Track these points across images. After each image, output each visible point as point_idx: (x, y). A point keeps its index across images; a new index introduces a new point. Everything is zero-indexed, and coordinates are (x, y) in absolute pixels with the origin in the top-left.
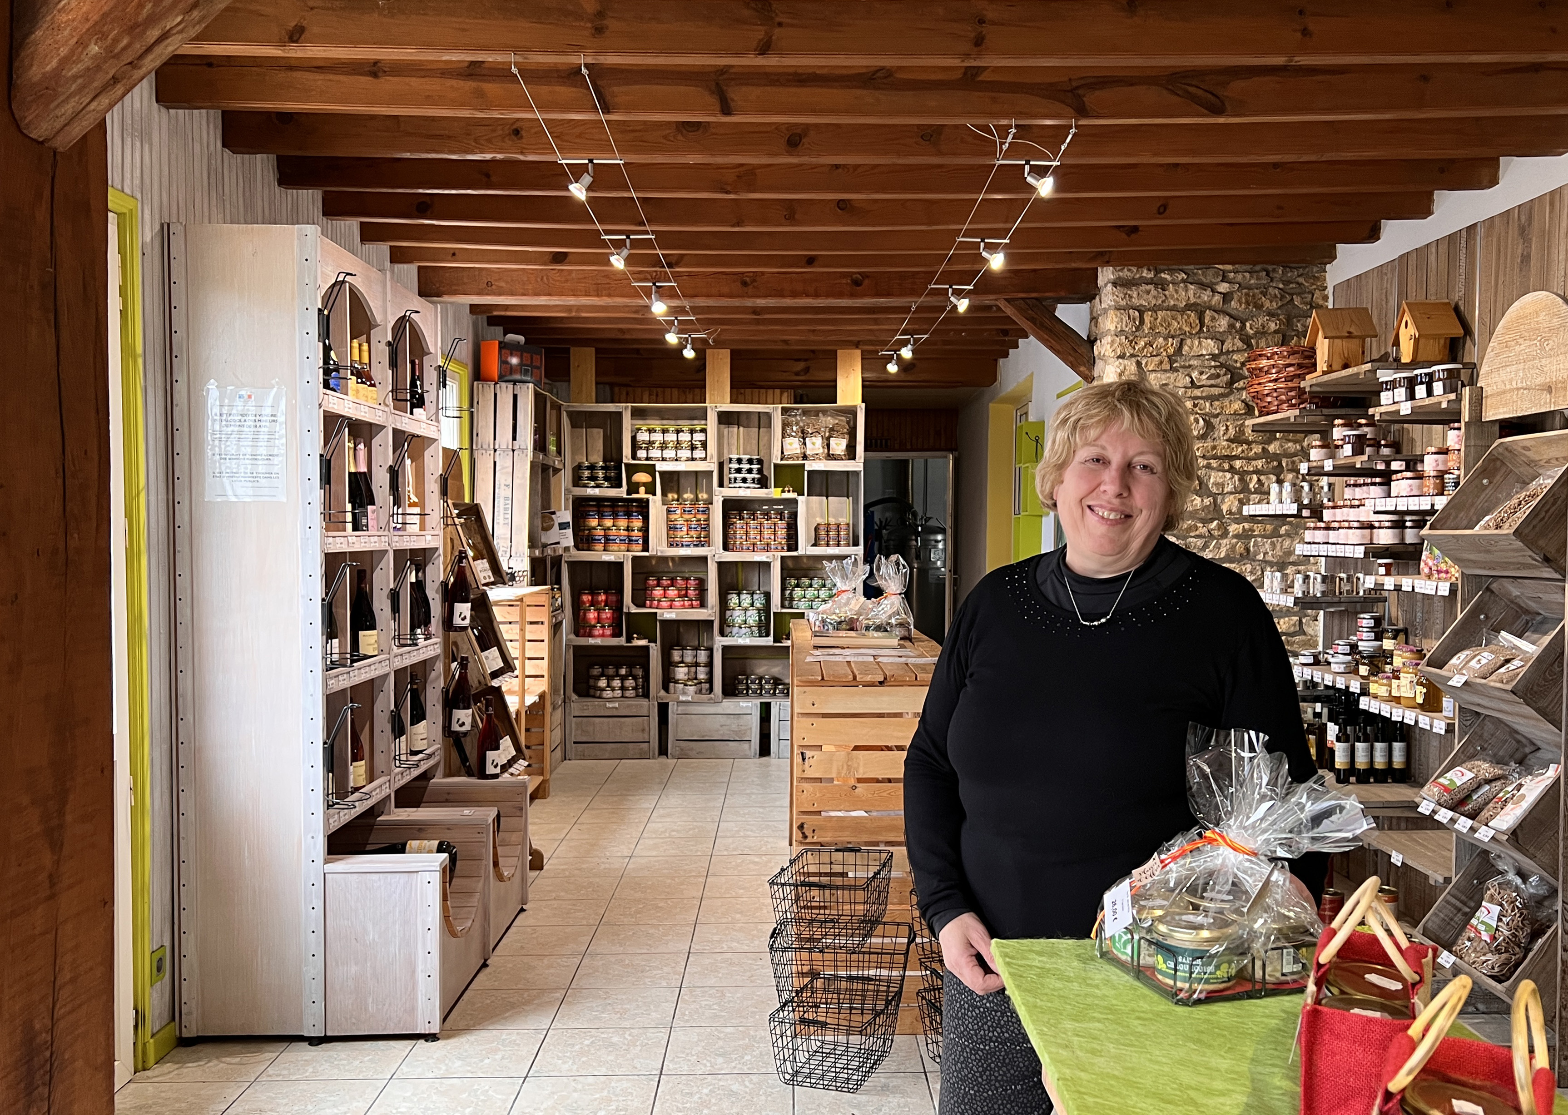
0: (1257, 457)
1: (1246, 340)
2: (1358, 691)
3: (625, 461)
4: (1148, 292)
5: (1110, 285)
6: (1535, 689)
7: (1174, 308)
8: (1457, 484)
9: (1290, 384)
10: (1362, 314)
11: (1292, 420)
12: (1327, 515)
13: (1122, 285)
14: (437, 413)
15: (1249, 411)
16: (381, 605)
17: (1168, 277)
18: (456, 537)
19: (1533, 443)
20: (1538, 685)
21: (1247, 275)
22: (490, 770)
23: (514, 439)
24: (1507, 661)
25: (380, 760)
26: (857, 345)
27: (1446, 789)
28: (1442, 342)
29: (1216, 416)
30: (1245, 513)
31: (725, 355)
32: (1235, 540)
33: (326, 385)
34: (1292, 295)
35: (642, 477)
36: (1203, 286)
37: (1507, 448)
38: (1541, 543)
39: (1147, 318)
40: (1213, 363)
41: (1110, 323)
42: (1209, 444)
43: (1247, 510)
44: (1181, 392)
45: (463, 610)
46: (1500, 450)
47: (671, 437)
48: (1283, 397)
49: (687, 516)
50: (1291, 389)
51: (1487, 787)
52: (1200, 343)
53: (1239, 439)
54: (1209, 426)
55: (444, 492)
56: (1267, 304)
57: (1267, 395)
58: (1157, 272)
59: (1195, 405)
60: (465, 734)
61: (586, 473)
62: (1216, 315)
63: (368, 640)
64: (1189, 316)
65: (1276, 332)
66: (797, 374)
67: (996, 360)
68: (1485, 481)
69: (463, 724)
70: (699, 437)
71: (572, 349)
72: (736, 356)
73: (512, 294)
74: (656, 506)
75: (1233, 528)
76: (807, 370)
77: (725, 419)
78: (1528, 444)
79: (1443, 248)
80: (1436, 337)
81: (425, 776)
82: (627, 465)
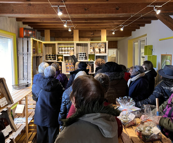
31: (77, 31)
35: (60, 57)
47: (66, 49)
49: (70, 66)
61: (48, 57)
70: (72, 49)
71: (45, 30)
74: (63, 64)
77: (78, 45)
82: (57, 55)
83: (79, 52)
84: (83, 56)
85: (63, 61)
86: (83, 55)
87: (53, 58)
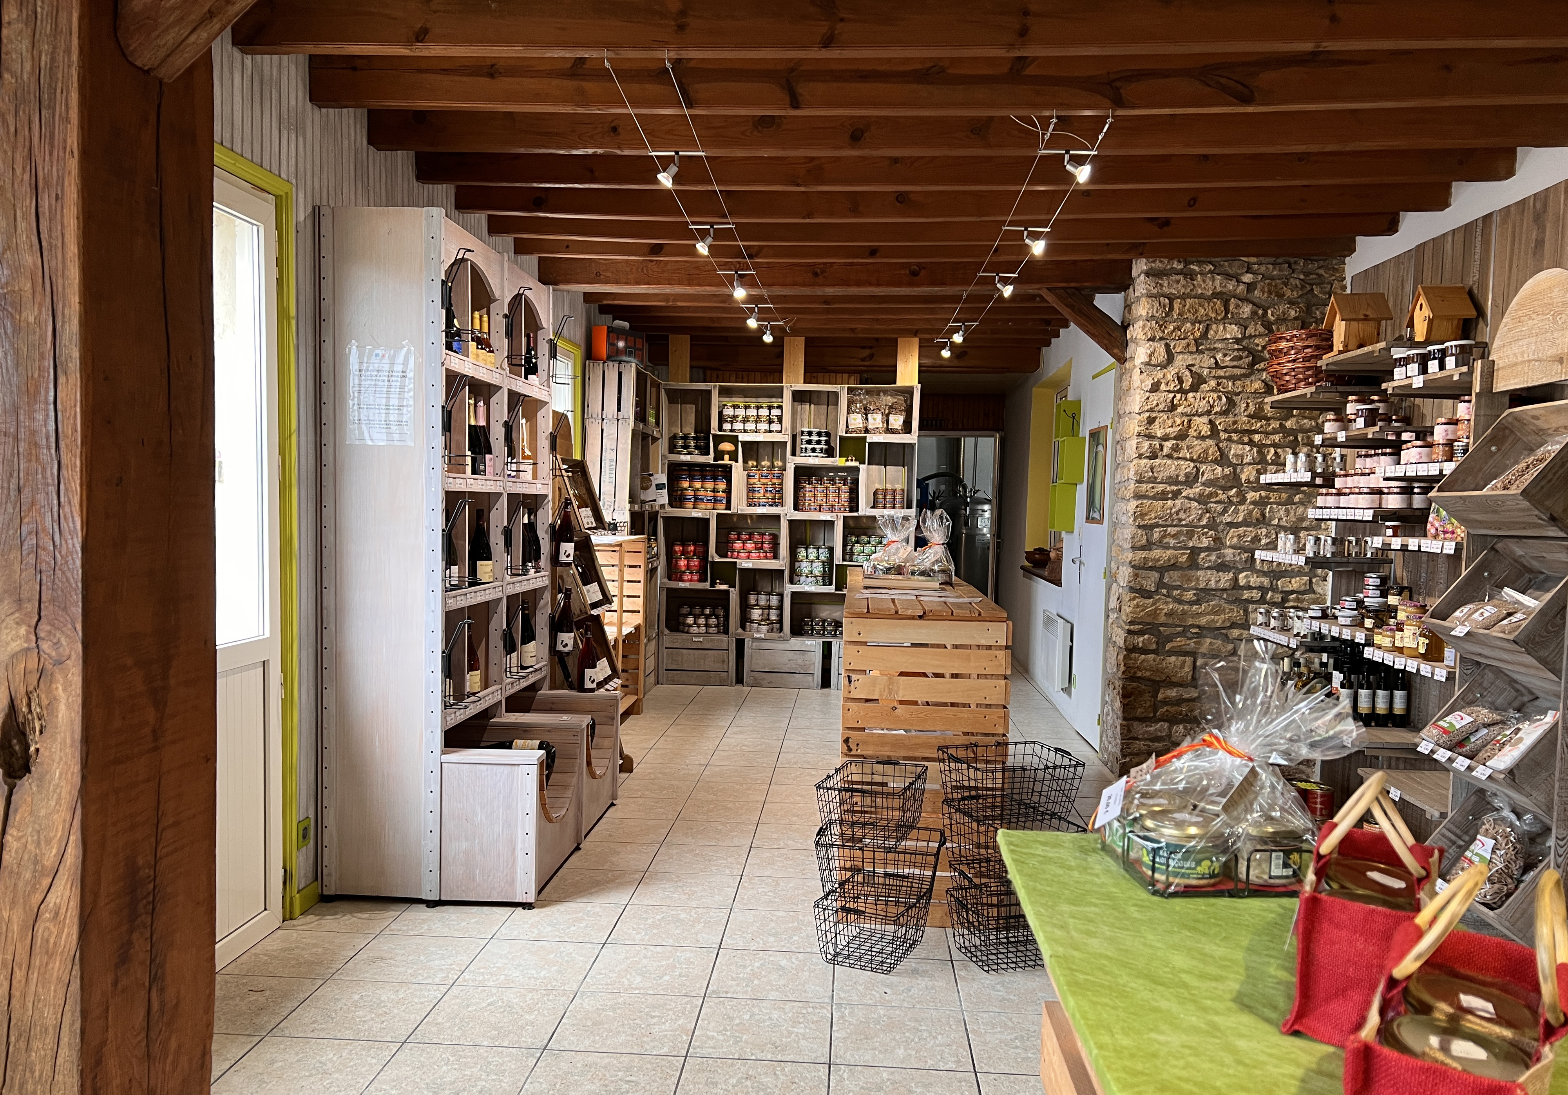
0: (1275, 432)
1: (1268, 326)
2: (1363, 642)
3: (713, 432)
4: (1178, 282)
5: (1143, 276)
6: (1537, 639)
7: (1201, 296)
8: (1465, 451)
9: (1307, 364)
10: (1379, 299)
11: (1309, 396)
12: (1338, 483)
13: (1153, 276)
14: (548, 380)
15: (1269, 391)
16: (496, 540)
17: (1196, 268)
18: (563, 487)
19: (1542, 412)
20: (1540, 636)
21: (1271, 267)
22: (588, 685)
23: (619, 410)
24: (1510, 615)
25: (493, 671)
26: (915, 333)
27: (1445, 731)
28: (1455, 323)
29: (1238, 394)
30: (1262, 481)
31: (800, 342)
32: (1252, 507)
33: (449, 347)
34: (1312, 285)
35: (727, 446)
36: (1229, 276)
37: (1516, 418)
38: (1548, 503)
39: (1177, 305)
40: (1236, 346)
41: (1142, 309)
42: (1230, 419)
43: (1264, 479)
44: (1206, 372)
45: (568, 548)
46: (1510, 419)
47: (752, 412)
48: (1301, 376)
49: (764, 481)
50: (1308, 369)
51: (1485, 731)
52: (1224, 328)
53: (1258, 415)
54: (1231, 403)
55: (553, 448)
56: (1288, 293)
57: (1286, 374)
58: (1187, 263)
59: (1218, 384)
60: (568, 654)
61: (680, 442)
62: (1240, 303)
63: (485, 568)
64: (1215, 304)
65: (1296, 319)
66: (863, 360)
67: (1039, 349)
68: (1493, 448)
69: (566, 645)
70: (776, 412)
71: (671, 336)
72: (810, 344)
73: (617, 282)
74: (738, 469)
75: (1251, 496)
76: (871, 356)
77: (799, 397)
78: (1536, 413)
79: (1459, 238)
80: (1449, 318)
81: (533, 688)
82: (715, 436)
83: (802, 426)
84: (819, 442)
85: (737, 461)
86: (817, 438)
87: (696, 447)
